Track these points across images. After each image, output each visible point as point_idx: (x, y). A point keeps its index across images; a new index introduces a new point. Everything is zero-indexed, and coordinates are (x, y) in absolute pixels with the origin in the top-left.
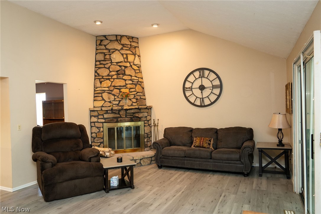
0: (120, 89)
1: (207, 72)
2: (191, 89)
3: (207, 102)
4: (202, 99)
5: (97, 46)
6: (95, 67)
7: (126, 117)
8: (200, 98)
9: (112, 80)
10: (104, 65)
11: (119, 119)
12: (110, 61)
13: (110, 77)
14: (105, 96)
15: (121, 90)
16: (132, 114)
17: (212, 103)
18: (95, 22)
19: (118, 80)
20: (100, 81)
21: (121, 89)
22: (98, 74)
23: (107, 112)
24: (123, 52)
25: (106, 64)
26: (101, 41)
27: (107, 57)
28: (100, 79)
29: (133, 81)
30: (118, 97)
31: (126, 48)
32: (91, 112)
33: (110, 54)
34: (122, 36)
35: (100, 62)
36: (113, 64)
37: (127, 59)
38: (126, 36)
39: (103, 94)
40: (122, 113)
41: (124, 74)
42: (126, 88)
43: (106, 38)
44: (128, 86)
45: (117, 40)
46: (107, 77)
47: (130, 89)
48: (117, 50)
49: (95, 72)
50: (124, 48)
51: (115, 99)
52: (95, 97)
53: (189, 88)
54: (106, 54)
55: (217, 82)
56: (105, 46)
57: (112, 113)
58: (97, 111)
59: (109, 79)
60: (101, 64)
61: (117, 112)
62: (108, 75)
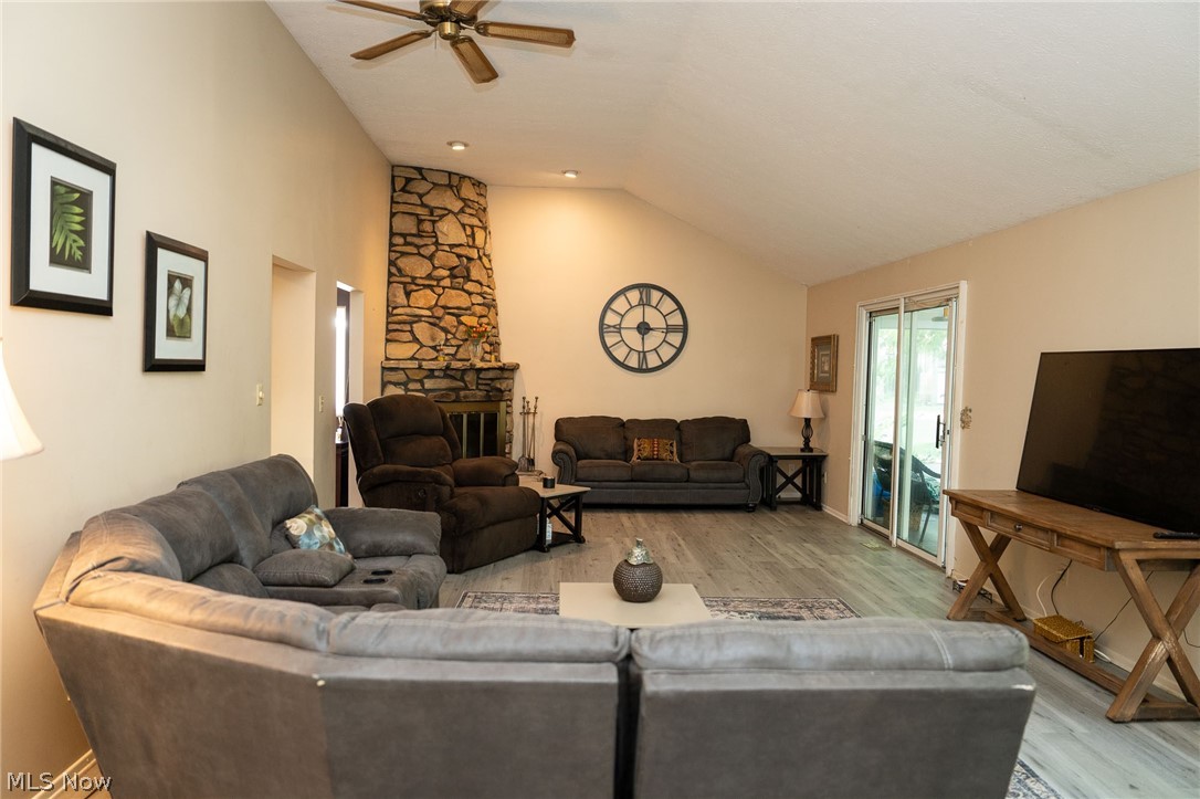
0: (458, 316)
1: (656, 295)
2: (618, 329)
3: (653, 361)
4: (642, 355)
5: (395, 194)
6: (390, 251)
7: (477, 388)
8: (639, 352)
9: (440, 291)
10: (418, 247)
11: (462, 393)
12: (434, 240)
13: (435, 283)
14: (422, 330)
15: (462, 318)
16: (489, 382)
17: (664, 365)
18: (451, 144)
19: (453, 292)
20: (405, 288)
21: (460, 316)
22: (399, 270)
23: (431, 374)
24: (466, 219)
25: (423, 246)
26: (408, 180)
27: (427, 227)
28: (404, 284)
29: (484, 298)
30: (455, 337)
31: (471, 211)
32: (386, 373)
33: (434, 222)
34: (463, 177)
35: (405, 239)
36: (440, 247)
37: (474, 240)
38: (469, 178)
39: (414, 325)
40: (470, 377)
41: (468, 278)
42: (473, 314)
43: (421, 174)
44: (478, 309)
45: (450, 186)
46: (427, 282)
47: (480, 317)
48: (450, 211)
49: (390, 265)
50: (468, 210)
51: (447, 340)
52: (388, 331)
53: (614, 327)
54: (423, 217)
55: (676, 320)
56: (421, 196)
57: (446, 376)
58: (403, 369)
59: (430, 287)
60: (406, 244)
61: (459, 375)
62: (429, 277)
